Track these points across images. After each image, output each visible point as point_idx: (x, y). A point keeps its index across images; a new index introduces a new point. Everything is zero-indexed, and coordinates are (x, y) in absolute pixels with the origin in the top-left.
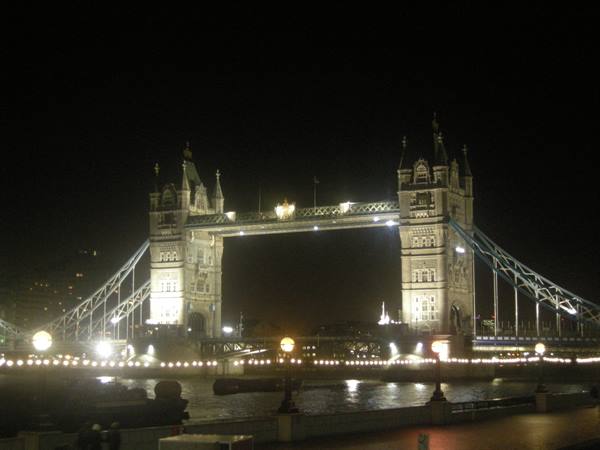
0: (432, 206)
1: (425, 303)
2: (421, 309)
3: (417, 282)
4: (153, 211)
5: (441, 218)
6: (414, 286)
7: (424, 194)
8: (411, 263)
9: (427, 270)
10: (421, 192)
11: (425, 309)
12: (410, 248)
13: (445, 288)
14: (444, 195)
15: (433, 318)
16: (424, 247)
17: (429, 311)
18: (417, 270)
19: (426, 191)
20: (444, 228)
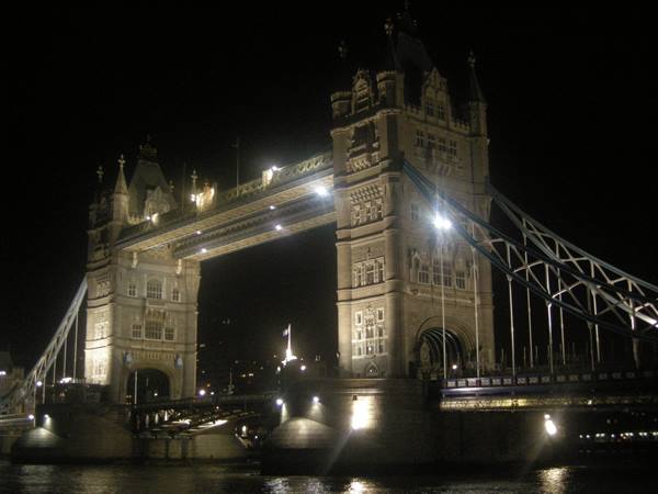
0: (375, 145)
1: (370, 323)
2: (364, 335)
3: (360, 286)
4: (91, 228)
5: (386, 163)
6: (356, 293)
7: (365, 128)
8: (350, 253)
9: (372, 262)
10: (359, 124)
11: (369, 335)
12: (350, 227)
13: (397, 290)
14: (391, 121)
15: (381, 351)
16: (369, 222)
17: (376, 338)
18: (359, 265)
19: (367, 120)
20: (392, 180)
